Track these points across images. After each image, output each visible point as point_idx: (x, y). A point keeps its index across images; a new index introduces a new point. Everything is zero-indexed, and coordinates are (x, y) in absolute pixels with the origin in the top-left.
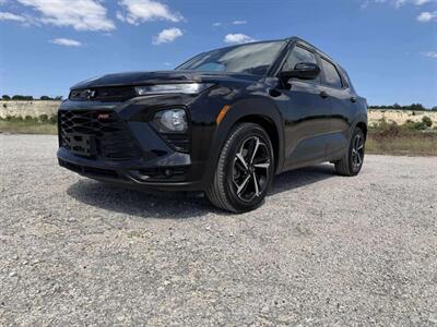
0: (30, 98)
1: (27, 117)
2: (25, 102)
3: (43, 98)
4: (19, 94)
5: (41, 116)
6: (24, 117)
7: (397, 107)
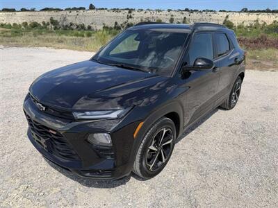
0: (13, 10)
1: (14, 24)
2: (11, 13)
3: (23, 10)
4: (6, 8)
5: (23, 23)
6: (12, 25)
7: (268, 11)
